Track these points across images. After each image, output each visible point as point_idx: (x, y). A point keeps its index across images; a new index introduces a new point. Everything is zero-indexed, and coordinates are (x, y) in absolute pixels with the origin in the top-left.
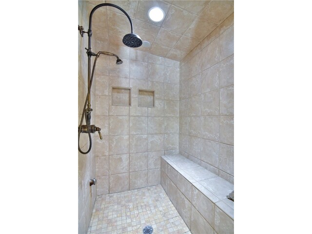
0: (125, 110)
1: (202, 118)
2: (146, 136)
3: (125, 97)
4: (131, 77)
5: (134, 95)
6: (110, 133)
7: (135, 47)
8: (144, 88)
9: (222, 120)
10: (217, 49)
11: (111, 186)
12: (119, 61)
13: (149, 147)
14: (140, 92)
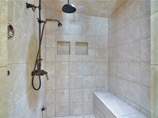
0: (66, 57)
1: (126, 64)
2: (81, 76)
3: (66, 48)
4: (71, 33)
5: (73, 46)
6: (56, 74)
7: (71, 13)
8: (80, 41)
9: (143, 66)
10: (138, 6)
11: (57, 111)
12: (60, 24)
13: (84, 85)
14: (77, 44)
